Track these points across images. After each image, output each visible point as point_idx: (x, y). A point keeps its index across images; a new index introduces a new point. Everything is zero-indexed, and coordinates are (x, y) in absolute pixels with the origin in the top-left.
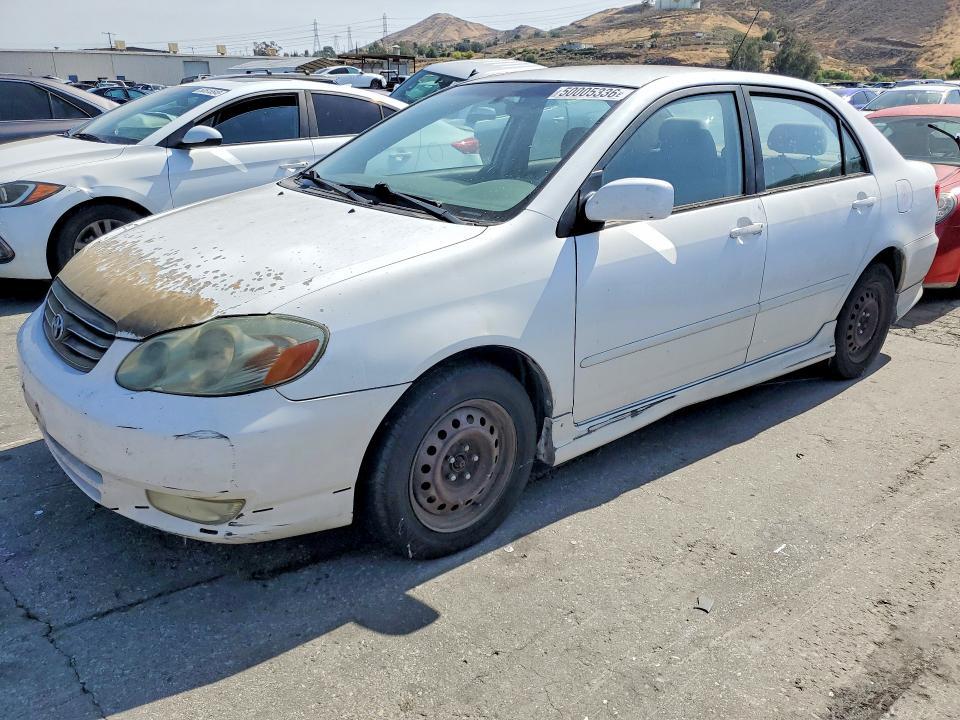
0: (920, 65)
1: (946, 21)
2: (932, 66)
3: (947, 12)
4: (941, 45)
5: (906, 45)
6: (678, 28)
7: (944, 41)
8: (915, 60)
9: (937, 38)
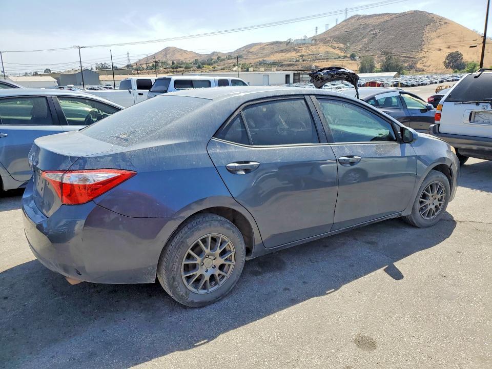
0: (418, 66)
1: (424, 47)
2: (424, 66)
3: (423, 43)
4: (424, 57)
5: (411, 58)
6: (310, 52)
7: (425, 55)
8: (415, 64)
9: (422, 54)
